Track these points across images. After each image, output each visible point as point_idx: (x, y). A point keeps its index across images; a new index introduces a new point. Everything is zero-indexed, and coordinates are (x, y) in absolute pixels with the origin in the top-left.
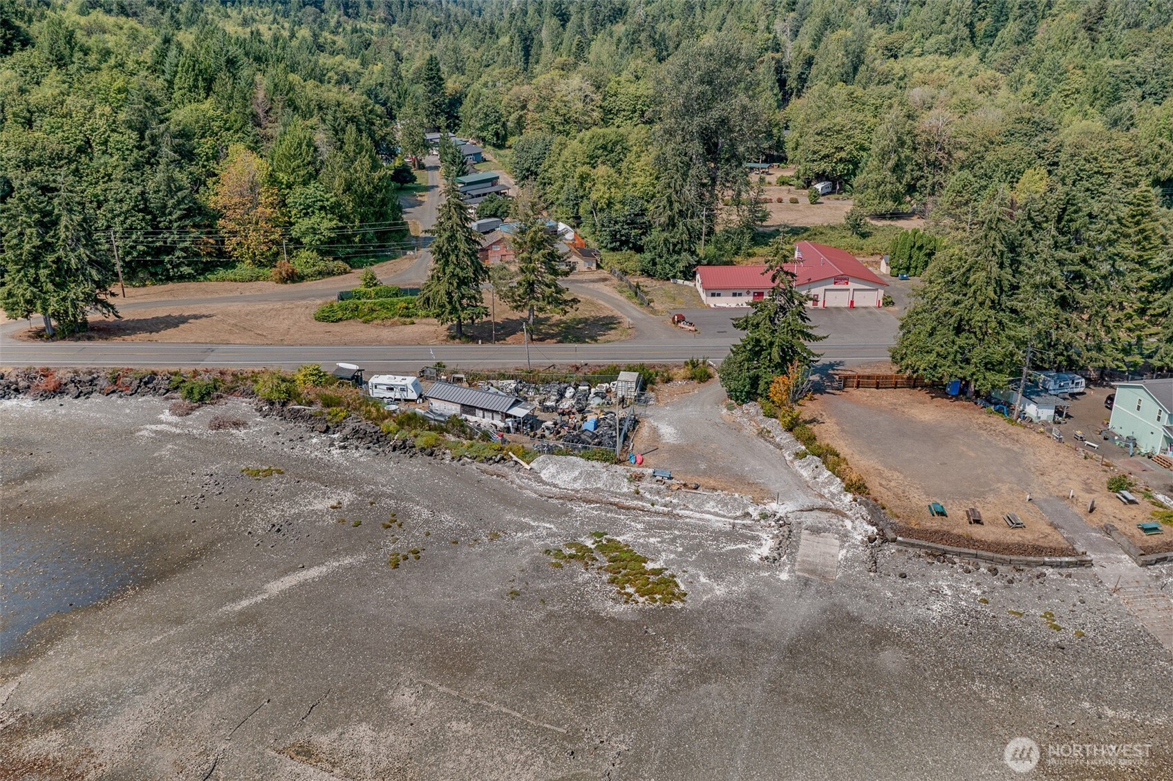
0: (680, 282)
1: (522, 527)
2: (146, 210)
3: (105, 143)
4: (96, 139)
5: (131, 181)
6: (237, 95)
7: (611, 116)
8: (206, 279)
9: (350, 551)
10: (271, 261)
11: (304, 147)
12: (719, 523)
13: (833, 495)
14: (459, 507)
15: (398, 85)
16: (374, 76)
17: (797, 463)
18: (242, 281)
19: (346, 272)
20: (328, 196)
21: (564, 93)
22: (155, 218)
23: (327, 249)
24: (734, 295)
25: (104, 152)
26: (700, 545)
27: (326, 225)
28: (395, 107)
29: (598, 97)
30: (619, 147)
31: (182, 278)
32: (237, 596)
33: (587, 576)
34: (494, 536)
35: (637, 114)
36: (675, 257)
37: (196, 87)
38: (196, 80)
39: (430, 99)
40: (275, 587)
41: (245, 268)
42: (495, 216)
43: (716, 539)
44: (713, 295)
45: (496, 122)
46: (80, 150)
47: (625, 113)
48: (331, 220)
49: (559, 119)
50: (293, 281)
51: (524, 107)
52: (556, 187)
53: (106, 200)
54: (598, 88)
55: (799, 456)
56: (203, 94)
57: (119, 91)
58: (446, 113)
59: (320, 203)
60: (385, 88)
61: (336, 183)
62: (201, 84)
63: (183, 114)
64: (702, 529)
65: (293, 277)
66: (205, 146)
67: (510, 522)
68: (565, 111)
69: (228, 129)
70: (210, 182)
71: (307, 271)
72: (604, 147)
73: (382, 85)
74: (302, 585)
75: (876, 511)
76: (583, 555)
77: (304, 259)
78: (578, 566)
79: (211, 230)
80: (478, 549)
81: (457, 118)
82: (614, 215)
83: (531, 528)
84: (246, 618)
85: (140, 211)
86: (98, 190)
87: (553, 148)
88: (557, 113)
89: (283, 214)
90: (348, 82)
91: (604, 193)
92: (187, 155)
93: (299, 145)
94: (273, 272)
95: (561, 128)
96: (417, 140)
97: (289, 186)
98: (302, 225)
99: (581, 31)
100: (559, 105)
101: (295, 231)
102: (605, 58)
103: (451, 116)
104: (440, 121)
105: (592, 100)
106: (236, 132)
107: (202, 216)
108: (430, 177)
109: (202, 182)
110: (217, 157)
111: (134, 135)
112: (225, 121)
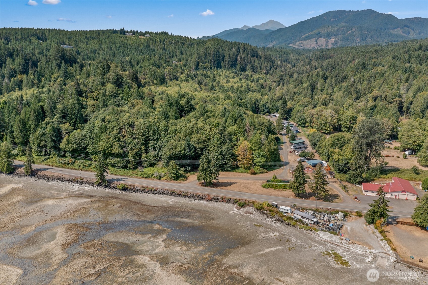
0: (357, 185)
1: (316, 246)
2: (222, 155)
3: (214, 137)
4: (212, 136)
5: (219, 147)
6: (242, 124)
7: (340, 121)
8: (233, 171)
9: (280, 245)
10: (249, 168)
11: (259, 140)
12: (360, 252)
13: (388, 250)
14: (302, 240)
16: (265, 100)
17: (381, 241)
18: (242, 173)
19: (266, 172)
20: (264, 153)
21: (325, 114)
22: (224, 156)
23: (262, 166)
24: (372, 192)
25: (213, 140)
26: (355, 256)
27: (263, 160)
29: (336, 116)
31: (228, 171)
32: (260, 251)
33: (330, 259)
34: (310, 247)
35: (348, 121)
36: (356, 179)
37: (232, 122)
38: (233, 120)
40: (267, 250)
41: (242, 169)
42: (304, 157)
43: (359, 256)
44: (366, 191)
45: (303, 120)
46: (209, 139)
47: (344, 121)
48: (264, 159)
49: (323, 122)
50: (254, 174)
51: (312, 117)
52: (322, 149)
54: (336, 112)
55: (382, 240)
56: (234, 124)
57: (216, 124)
59: (262, 155)
60: (268, 104)
61: (266, 149)
62: (234, 121)
63: (230, 129)
64: (356, 253)
65: (254, 173)
66: (235, 138)
67: (313, 245)
68: (325, 120)
69: (239, 133)
70: (235, 147)
71: (258, 172)
72: (338, 139)
73: (267, 103)
74: (272, 251)
75: (397, 255)
76: (329, 254)
77: (257, 169)
78: (328, 256)
79: (236, 160)
80: (306, 249)
81: (290, 115)
82: (339, 163)
83: (318, 247)
84: (263, 255)
85: (221, 155)
87: (322, 138)
88: (323, 120)
89: (253, 157)
90: (257, 102)
91: (337, 157)
92: (230, 140)
93: (258, 140)
94: (249, 171)
95: (324, 125)
96: (281, 127)
97: (254, 150)
98: (257, 160)
99: (331, 85)
100: (324, 118)
101: (255, 161)
102: (339, 98)
103: (288, 115)
104: (285, 116)
105: (334, 117)
106: (241, 134)
107: (234, 156)
108: (284, 138)
109: (233, 147)
110: (237, 141)
111: (220, 135)
112: (239, 131)
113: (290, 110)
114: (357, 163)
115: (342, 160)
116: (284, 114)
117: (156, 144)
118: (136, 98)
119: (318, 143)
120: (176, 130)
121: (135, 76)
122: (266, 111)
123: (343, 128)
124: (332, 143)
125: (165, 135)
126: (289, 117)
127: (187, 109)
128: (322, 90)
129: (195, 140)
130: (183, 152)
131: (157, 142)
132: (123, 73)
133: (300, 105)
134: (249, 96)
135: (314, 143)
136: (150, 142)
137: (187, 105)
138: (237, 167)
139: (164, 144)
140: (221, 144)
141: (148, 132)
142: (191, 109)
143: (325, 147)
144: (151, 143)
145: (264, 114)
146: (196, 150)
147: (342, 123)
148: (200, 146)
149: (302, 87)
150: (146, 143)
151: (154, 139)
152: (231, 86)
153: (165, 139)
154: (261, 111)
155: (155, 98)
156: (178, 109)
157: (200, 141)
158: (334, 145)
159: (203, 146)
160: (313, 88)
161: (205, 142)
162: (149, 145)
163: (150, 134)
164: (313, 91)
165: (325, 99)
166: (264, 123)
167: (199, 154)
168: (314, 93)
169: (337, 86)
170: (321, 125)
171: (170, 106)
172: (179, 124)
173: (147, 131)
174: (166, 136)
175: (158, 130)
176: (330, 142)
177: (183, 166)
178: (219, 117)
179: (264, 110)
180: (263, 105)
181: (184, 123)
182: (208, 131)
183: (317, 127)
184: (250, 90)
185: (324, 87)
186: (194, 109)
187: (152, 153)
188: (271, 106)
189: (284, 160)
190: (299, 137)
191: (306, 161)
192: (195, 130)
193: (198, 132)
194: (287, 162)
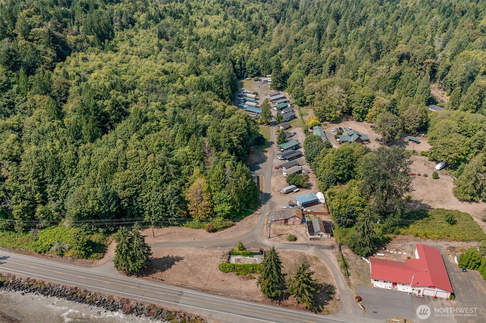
0: (364, 258)
2: (163, 204)
3: (151, 174)
4: (147, 172)
5: (158, 191)
6: (198, 144)
7: (350, 103)
8: (182, 225)
10: (207, 220)
11: (221, 176)
15: (264, 61)
16: (254, 56)
18: (195, 228)
19: (233, 225)
20: (228, 196)
21: (331, 94)
22: (166, 205)
23: (227, 217)
24: (385, 282)
25: (150, 178)
27: (227, 208)
28: (261, 70)
29: (345, 96)
30: (349, 157)
31: (174, 225)
35: (362, 104)
36: (363, 249)
37: (184, 139)
38: (184, 136)
39: (275, 76)
41: (196, 222)
42: (294, 184)
44: (375, 280)
45: (301, 96)
46: (144, 177)
47: (357, 103)
48: (228, 206)
49: (327, 106)
50: (213, 232)
51: (314, 93)
52: (321, 170)
53: (150, 200)
54: (346, 90)
56: (186, 142)
57: (157, 146)
58: (282, 81)
59: (225, 200)
60: (258, 62)
61: (232, 190)
62: (186, 138)
63: (179, 153)
65: (214, 230)
66: (185, 169)
68: (330, 103)
69: (194, 160)
70: (187, 184)
71: (219, 227)
72: (342, 157)
73: (257, 60)
77: (218, 221)
79: (185, 208)
81: (286, 83)
82: (341, 213)
85: (161, 204)
86: (147, 196)
87: (321, 152)
88: (327, 103)
89: (211, 203)
90: (244, 60)
91: (338, 203)
92: (179, 173)
93: (219, 175)
94: (206, 225)
95: (328, 109)
96: (268, 115)
97: (214, 191)
98: (218, 208)
99: (345, 30)
100: (328, 99)
101: (215, 210)
102: (352, 57)
103: (283, 82)
104: (279, 85)
105: (343, 97)
106: (197, 160)
107: (182, 202)
108: (271, 133)
109: (183, 185)
110: (190, 173)
111: (161, 168)
112: (193, 156)
113: (286, 76)
114: (365, 226)
115: (345, 207)
116: (278, 82)
117: (57, 190)
118: (38, 93)
119: (315, 159)
120: (90, 164)
121: (51, 38)
122: (255, 73)
123: (355, 113)
124: (334, 162)
125: (71, 173)
126: (285, 86)
127: (114, 117)
128: (332, 36)
129: (120, 185)
130: (97, 208)
131: (60, 186)
132: (36, 31)
133: (300, 67)
134: (233, 52)
135: (310, 158)
136: (49, 186)
137: (113, 111)
138: (189, 217)
139: (71, 190)
140: (161, 184)
141: (44, 172)
142: (120, 117)
143: (324, 168)
144: (50, 188)
145: (253, 77)
146: (120, 200)
147: (353, 105)
148: (127, 193)
149: (306, 30)
150: (42, 186)
151: (53, 181)
152: (208, 36)
153: (71, 181)
154: (248, 73)
155: (71, 90)
156: (99, 119)
157: (127, 183)
158: (337, 165)
159: (132, 192)
160: (320, 32)
161: (135, 184)
162: (48, 191)
163: (46, 175)
164: (320, 37)
165: (335, 57)
166: (237, 128)
167: (126, 207)
168: (321, 42)
169: (353, 31)
170: (325, 109)
171: (84, 114)
172: (97, 151)
173: (41, 169)
174: (74, 175)
175: (61, 166)
176: (331, 162)
178: (166, 127)
179: (252, 72)
180: (251, 65)
181: (104, 148)
182: (143, 161)
183: (319, 113)
184: (235, 39)
185: (336, 32)
186: (127, 114)
187: (52, 206)
188: (261, 66)
189: (264, 189)
190: (293, 128)
191: (295, 191)
192: (121, 163)
193: (126, 164)
194: (269, 193)
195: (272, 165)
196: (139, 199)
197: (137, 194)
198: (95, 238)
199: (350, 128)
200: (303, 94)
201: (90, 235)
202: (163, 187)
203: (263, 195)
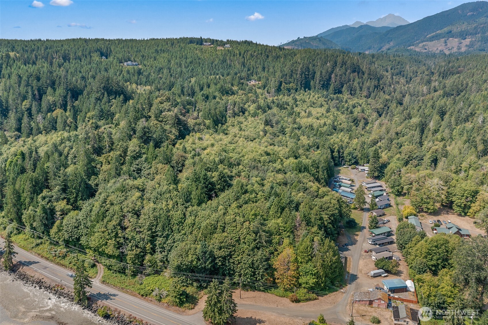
2: (252, 268)
3: (245, 239)
4: (242, 237)
5: (249, 255)
6: (291, 217)
7: (451, 196)
8: (268, 292)
10: (291, 290)
11: (309, 248)
15: (362, 151)
16: (353, 145)
18: (279, 296)
19: (316, 299)
20: (314, 269)
21: (429, 185)
22: (255, 270)
23: (311, 289)
25: (244, 242)
27: (312, 281)
28: (359, 159)
29: (445, 188)
30: (443, 247)
31: (260, 290)
35: (464, 198)
37: (278, 211)
38: (278, 209)
39: (373, 165)
41: (281, 290)
42: (382, 269)
45: (398, 186)
46: (238, 241)
47: (458, 197)
48: (313, 279)
49: (425, 197)
50: (296, 302)
51: (411, 184)
52: (412, 257)
53: (241, 262)
54: (447, 182)
56: (279, 214)
57: (253, 215)
58: (379, 171)
59: (311, 272)
60: (357, 151)
61: (318, 264)
62: (279, 210)
63: (272, 224)
66: (276, 239)
68: (428, 194)
69: (285, 231)
70: (276, 253)
71: (302, 298)
72: (436, 247)
73: (355, 149)
77: (301, 292)
79: (272, 275)
81: (384, 173)
82: (430, 302)
85: (250, 268)
86: (239, 258)
87: (413, 239)
88: (425, 193)
89: (297, 273)
90: (342, 148)
91: (427, 291)
92: (270, 242)
93: (307, 248)
94: (290, 294)
95: (425, 200)
96: (361, 201)
97: (301, 263)
98: (302, 280)
99: (449, 125)
100: (426, 190)
101: (300, 281)
102: (456, 152)
103: (381, 172)
104: (376, 174)
105: (442, 189)
106: (288, 232)
107: (270, 269)
108: (364, 218)
109: (273, 253)
110: (279, 243)
111: (254, 235)
112: (285, 227)
113: (384, 166)
114: (455, 317)
115: (435, 296)
116: (375, 171)
117: (164, 243)
118: (160, 162)
119: (407, 246)
120: (194, 224)
121: (177, 120)
122: (353, 161)
123: (456, 206)
124: (427, 251)
125: (178, 230)
126: (382, 176)
127: (219, 186)
128: (436, 131)
129: (217, 245)
130: (195, 263)
131: (167, 239)
132: (166, 114)
133: (399, 158)
134: (332, 141)
135: (401, 244)
136: (158, 239)
137: (219, 182)
138: (274, 285)
139: (175, 244)
140: (253, 250)
141: (156, 226)
142: (224, 187)
143: (416, 256)
144: (159, 241)
145: (350, 165)
146: (215, 258)
147: (454, 199)
148: (222, 253)
149: (409, 124)
150: (153, 238)
151: (162, 235)
152: (310, 125)
153: (177, 236)
154: (346, 161)
155: (187, 162)
156: (206, 187)
157: (223, 244)
158: (430, 255)
159: (226, 253)
160: (423, 127)
161: (230, 246)
162: (157, 243)
163: (158, 229)
164: (422, 131)
165: (437, 150)
166: (329, 208)
167: (219, 265)
168: (424, 137)
169: (459, 127)
170: (422, 200)
171: (195, 181)
172: (201, 213)
173: (155, 223)
174: (180, 232)
175: (171, 222)
176: (424, 250)
177: (197, 281)
178: (263, 200)
179: (350, 160)
180: (349, 154)
181: (208, 212)
182: (239, 226)
183: (416, 203)
184: (335, 130)
185: (440, 127)
186: (230, 186)
187: (158, 256)
188: (360, 155)
189: (351, 269)
190: (387, 216)
191: (383, 275)
192: (221, 226)
193: (224, 227)
194: (355, 274)
195: (362, 249)
196: (231, 261)
197: (230, 256)
198: (190, 290)
199: (449, 221)
200: (400, 184)
201: (185, 287)
202: (254, 252)
203: (350, 276)
